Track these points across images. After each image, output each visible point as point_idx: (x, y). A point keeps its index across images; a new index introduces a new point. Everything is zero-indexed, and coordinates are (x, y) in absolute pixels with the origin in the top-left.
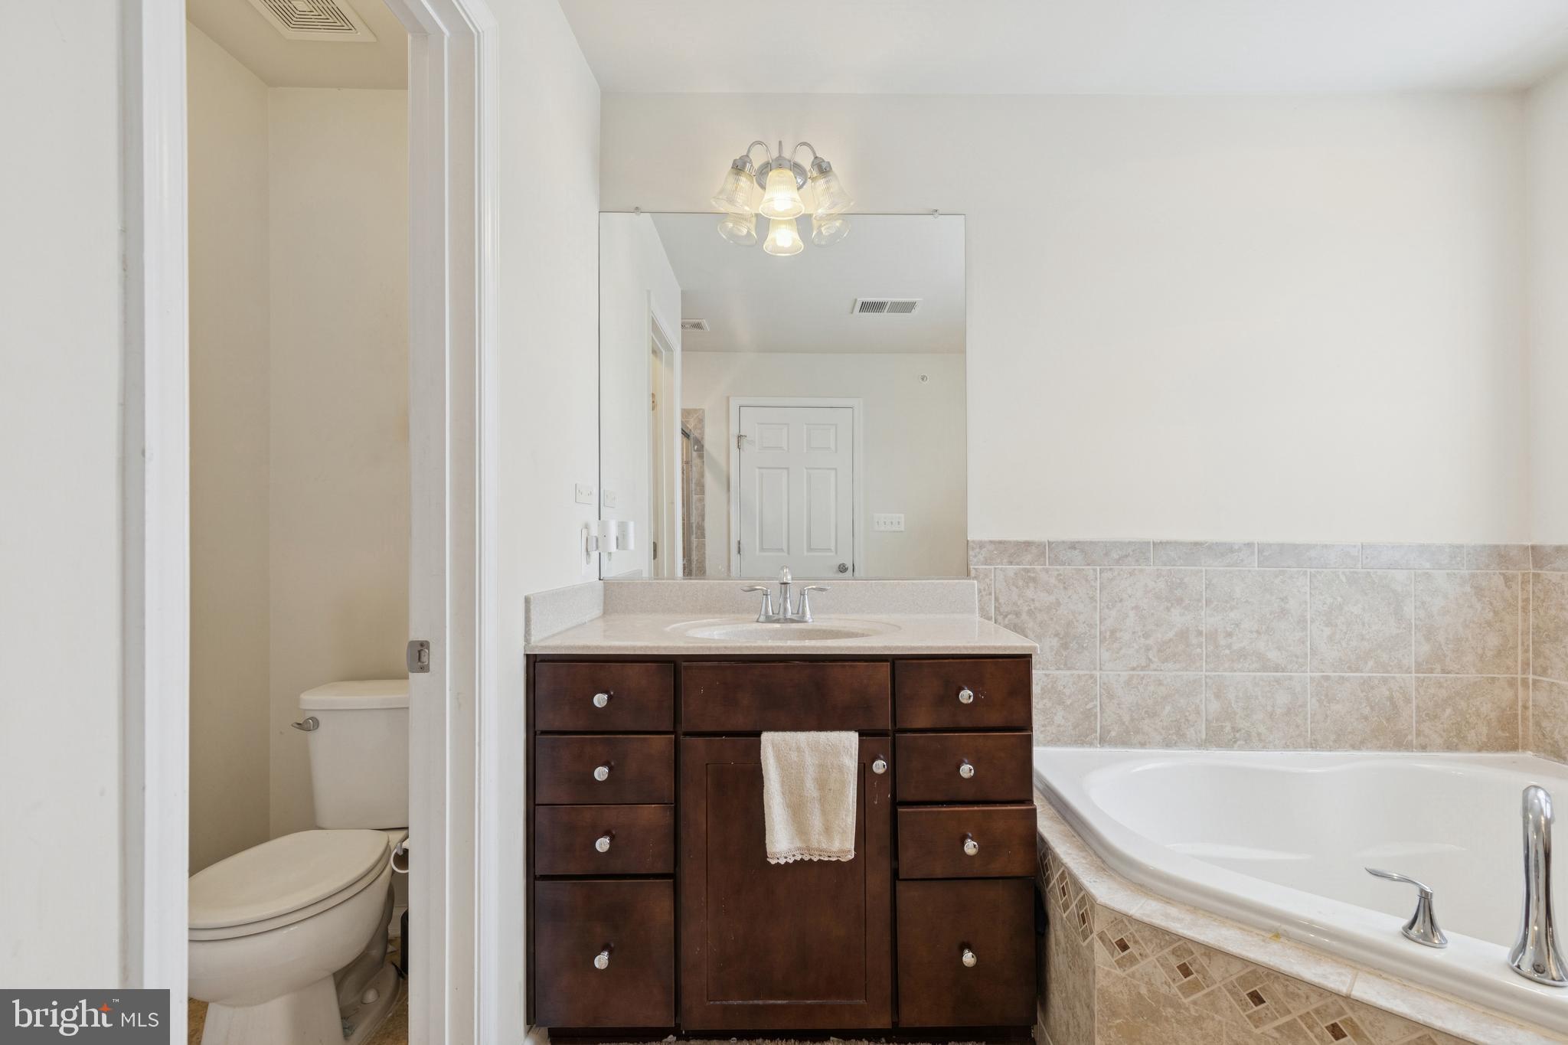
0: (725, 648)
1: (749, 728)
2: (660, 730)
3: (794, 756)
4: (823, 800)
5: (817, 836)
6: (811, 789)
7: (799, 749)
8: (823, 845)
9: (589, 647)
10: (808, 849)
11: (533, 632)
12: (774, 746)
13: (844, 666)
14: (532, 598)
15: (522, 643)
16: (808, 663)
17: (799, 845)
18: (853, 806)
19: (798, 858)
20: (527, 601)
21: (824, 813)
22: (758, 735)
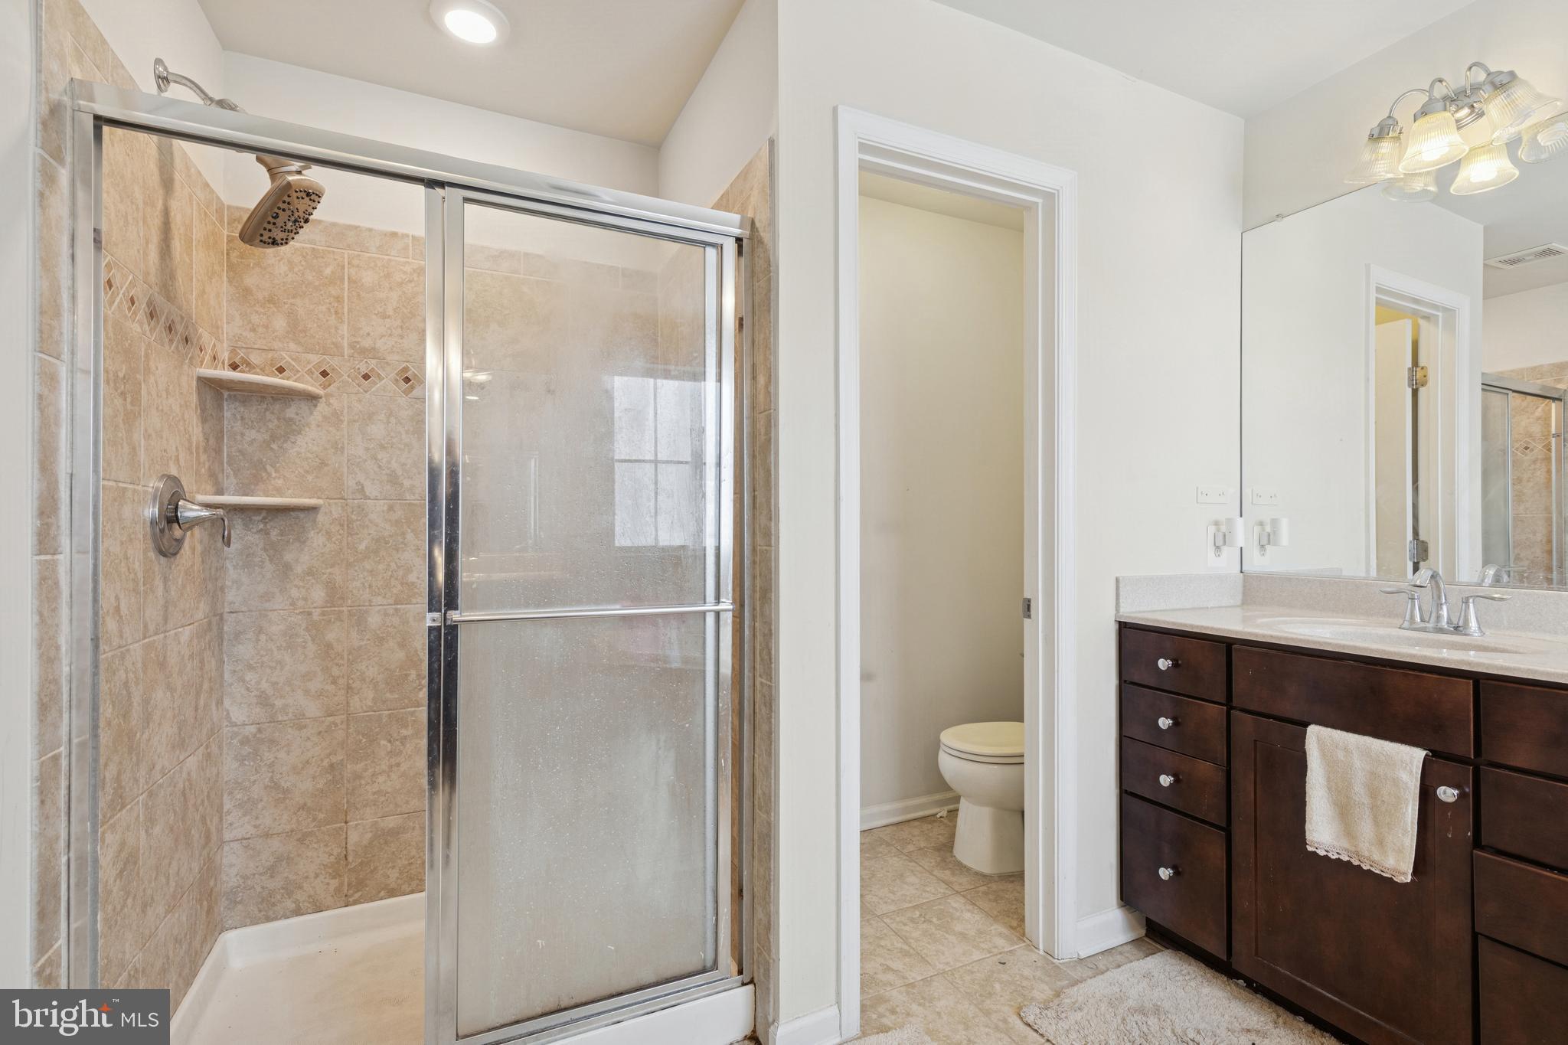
0: (1272, 636)
1: (1296, 717)
2: (1213, 700)
3: (1341, 755)
4: (1374, 808)
5: (1367, 844)
6: (1359, 792)
7: (1346, 749)
8: (1375, 856)
9: (1158, 621)
10: (1357, 853)
11: (1122, 604)
12: (1319, 740)
13: (1406, 675)
14: (1121, 578)
15: (1113, 612)
16: (1362, 665)
17: (1346, 845)
18: (1412, 827)
19: (1345, 858)
20: (1117, 580)
21: (1376, 821)
22: (1306, 725)
